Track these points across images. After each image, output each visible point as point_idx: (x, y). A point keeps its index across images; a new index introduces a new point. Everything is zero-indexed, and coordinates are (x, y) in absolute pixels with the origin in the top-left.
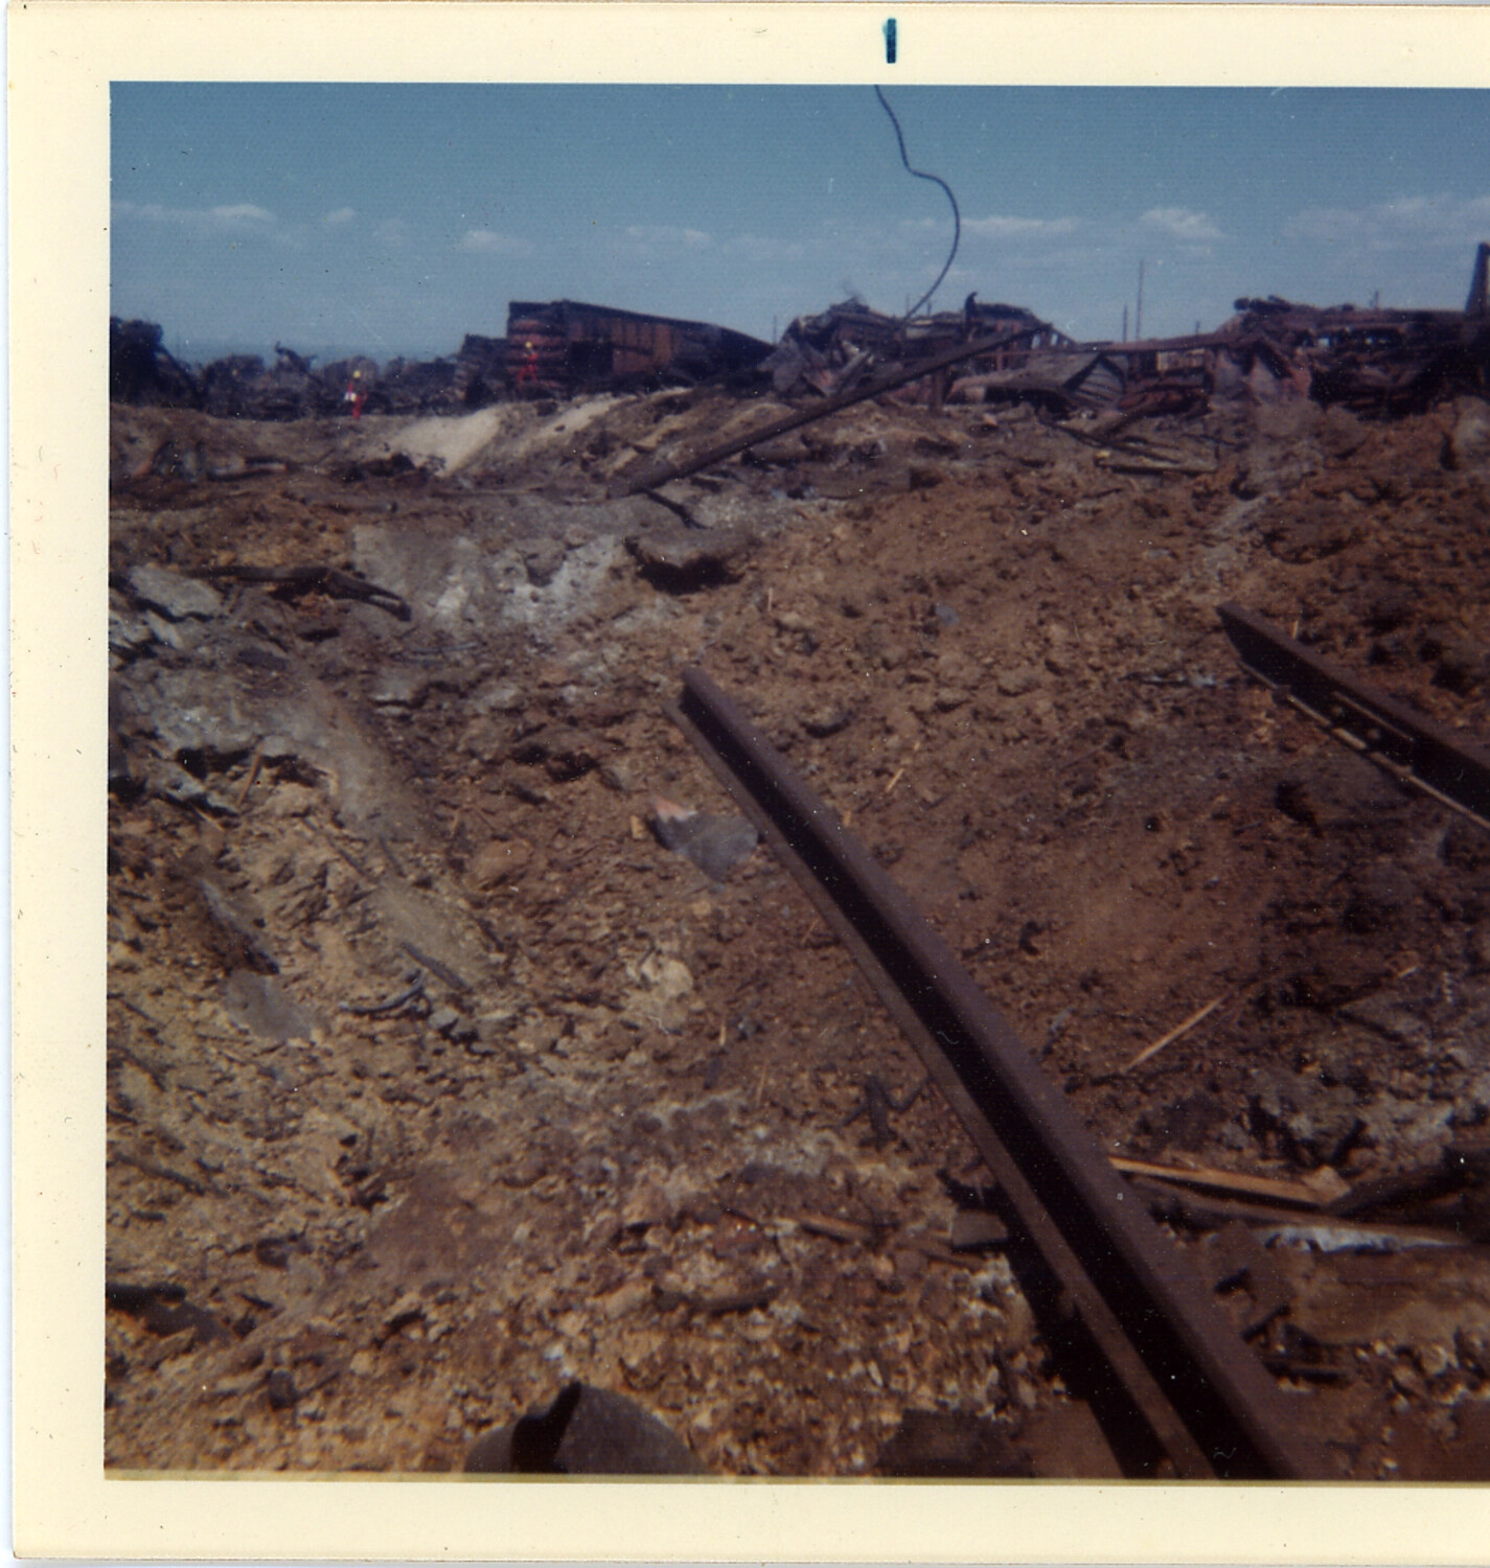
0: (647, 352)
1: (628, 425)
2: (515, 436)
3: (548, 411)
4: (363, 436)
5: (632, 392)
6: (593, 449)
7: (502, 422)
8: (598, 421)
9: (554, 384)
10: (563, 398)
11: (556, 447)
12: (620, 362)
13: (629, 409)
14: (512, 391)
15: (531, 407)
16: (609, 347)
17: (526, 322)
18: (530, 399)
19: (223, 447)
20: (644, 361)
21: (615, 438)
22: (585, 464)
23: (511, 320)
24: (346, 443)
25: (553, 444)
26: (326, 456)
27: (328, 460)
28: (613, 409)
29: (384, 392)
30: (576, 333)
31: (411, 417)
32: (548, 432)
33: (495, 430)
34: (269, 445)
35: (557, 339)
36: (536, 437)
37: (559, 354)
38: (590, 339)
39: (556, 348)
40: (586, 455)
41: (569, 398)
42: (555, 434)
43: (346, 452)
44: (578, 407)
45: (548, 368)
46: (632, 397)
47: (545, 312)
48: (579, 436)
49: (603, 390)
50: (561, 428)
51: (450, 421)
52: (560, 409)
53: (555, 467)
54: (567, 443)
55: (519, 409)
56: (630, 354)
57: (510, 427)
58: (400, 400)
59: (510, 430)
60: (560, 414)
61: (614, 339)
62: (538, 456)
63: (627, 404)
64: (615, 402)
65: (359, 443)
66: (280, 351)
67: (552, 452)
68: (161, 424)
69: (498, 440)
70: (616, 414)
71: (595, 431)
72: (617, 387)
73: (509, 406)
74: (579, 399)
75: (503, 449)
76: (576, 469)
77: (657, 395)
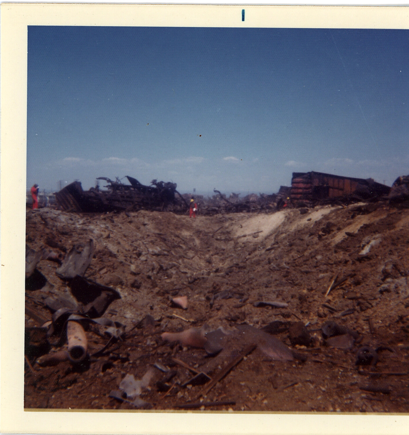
0: (342, 190)
1: (340, 219)
2: (291, 222)
3: (304, 213)
4: (234, 222)
5: (340, 205)
6: (324, 230)
7: (286, 217)
8: (326, 217)
9: (308, 201)
10: (311, 207)
11: (307, 228)
12: (332, 193)
13: (339, 212)
14: (292, 204)
15: (298, 210)
16: (328, 188)
17: (298, 179)
18: (298, 207)
19: (179, 226)
20: (341, 193)
21: (334, 225)
22: (320, 237)
23: (293, 179)
24: (227, 224)
25: (306, 227)
26: (219, 229)
27: (220, 231)
28: (332, 212)
29: (248, 205)
30: (316, 183)
31: (256, 214)
32: (304, 221)
33: (283, 220)
34: (197, 226)
35: (309, 185)
36: (299, 223)
37: (310, 190)
38: (321, 184)
39: (309, 188)
40: (321, 233)
41: (313, 207)
42: (307, 222)
43: (227, 228)
44: (317, 211)
45: (306, 196)
46: (340, 207)
47: (305, 176)
48: (318, 223)
49: (326, 204)
50: (309, 220)
51: (266, 216)
52: (310, 211)
53: (306, 238)
54: (312, 226)
55: (293, 211)
56: (336, 190)
57: (289, 219)
58: (254, 207)
59: (289, 220)
60: (310, 213)
61: (330, 185)
62: (299, 232)
63: (339, 210)
64: (333, 209)
65: (232, 224)
66: (215, 191)
67: (306, 230)
68: (158, 218)
69: (284, 224)
70: (333, 214)
71: (325, 222)
72: (333, 202)
73: (289, 210)
74: (317, 207)
75: (286, 228)
76: (316, 239)
77: (351, 206)
